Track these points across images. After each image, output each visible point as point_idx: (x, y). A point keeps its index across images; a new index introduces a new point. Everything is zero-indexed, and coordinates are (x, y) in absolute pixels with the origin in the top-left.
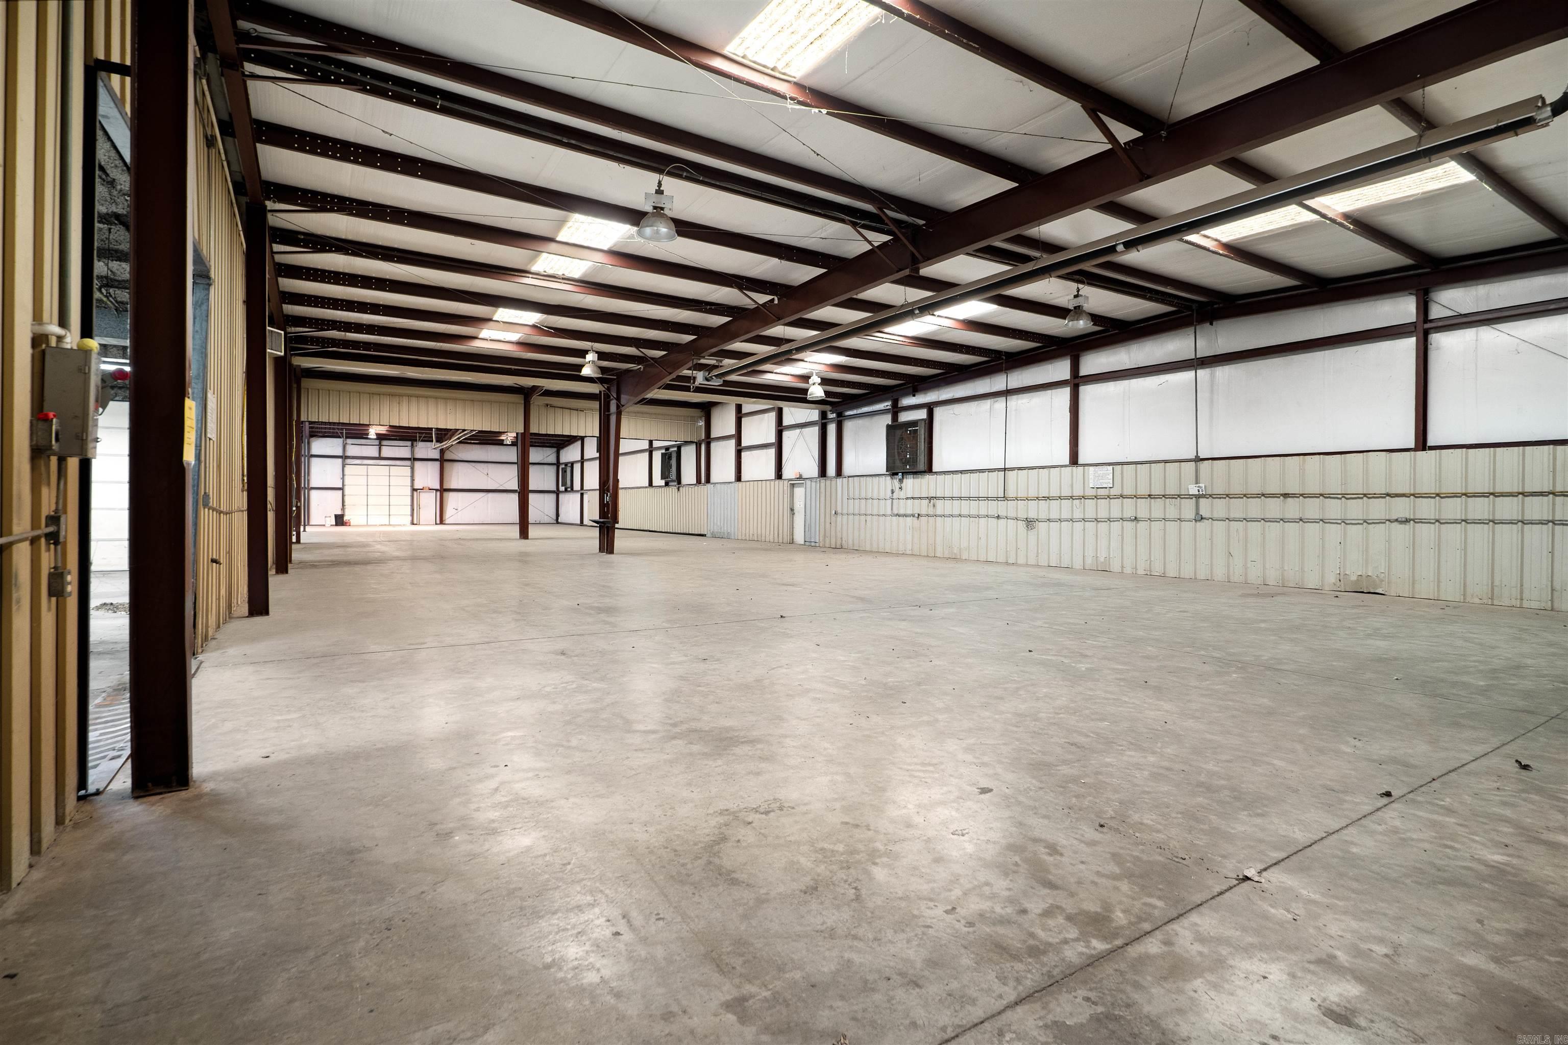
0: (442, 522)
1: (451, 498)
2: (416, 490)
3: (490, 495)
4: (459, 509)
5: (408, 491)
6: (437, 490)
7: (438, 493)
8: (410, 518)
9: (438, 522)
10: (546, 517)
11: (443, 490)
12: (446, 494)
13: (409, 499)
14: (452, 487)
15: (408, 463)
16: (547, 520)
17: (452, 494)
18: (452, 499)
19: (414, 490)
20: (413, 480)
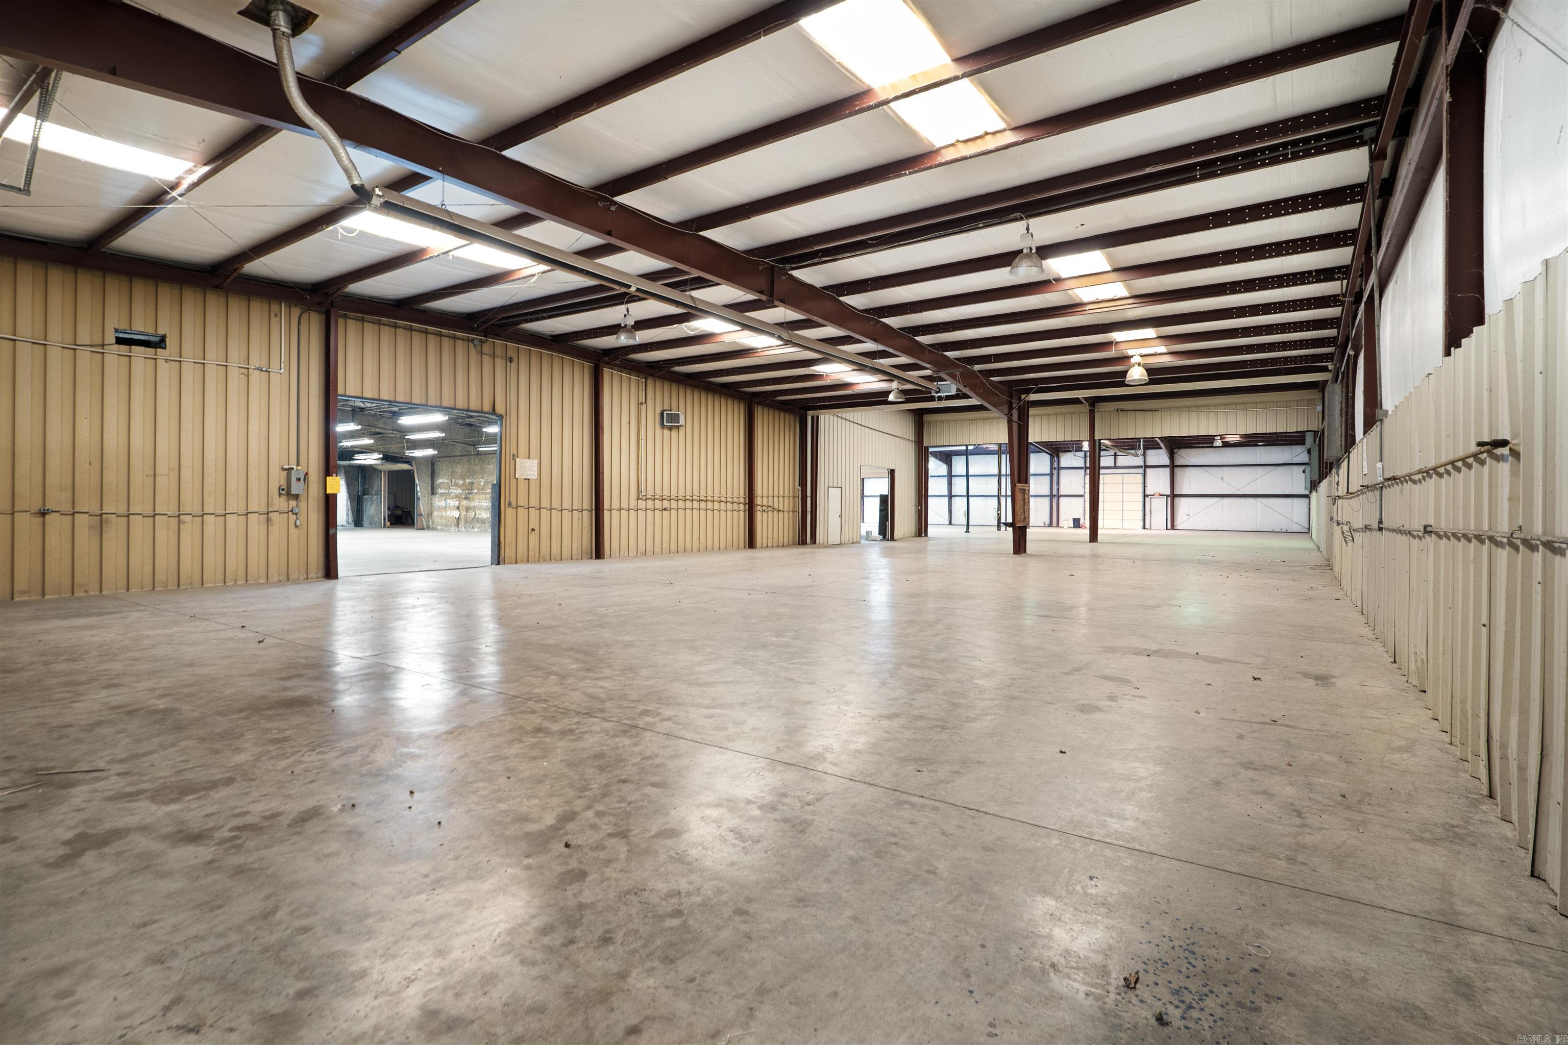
0: (1173, 527)
1: (1182, 503)
2: (1148, 496)
3: (1226, 500)
4: (1191, 516)
5: (1141, 496)
6: (1167, 496)
7: (1169, 499)
8: (1142, 523)
9: (1169, 527)
10: (1295, 525)
11: (1173, 496)
12: (1177, 500)
13: (1141, 504)
14: (1184, 493)
15: (1141, 470)
16: (1296, 528)
17: (1183, 500)
18: (1183, 505)
19: (1145, 496)
20: (1145, 487)
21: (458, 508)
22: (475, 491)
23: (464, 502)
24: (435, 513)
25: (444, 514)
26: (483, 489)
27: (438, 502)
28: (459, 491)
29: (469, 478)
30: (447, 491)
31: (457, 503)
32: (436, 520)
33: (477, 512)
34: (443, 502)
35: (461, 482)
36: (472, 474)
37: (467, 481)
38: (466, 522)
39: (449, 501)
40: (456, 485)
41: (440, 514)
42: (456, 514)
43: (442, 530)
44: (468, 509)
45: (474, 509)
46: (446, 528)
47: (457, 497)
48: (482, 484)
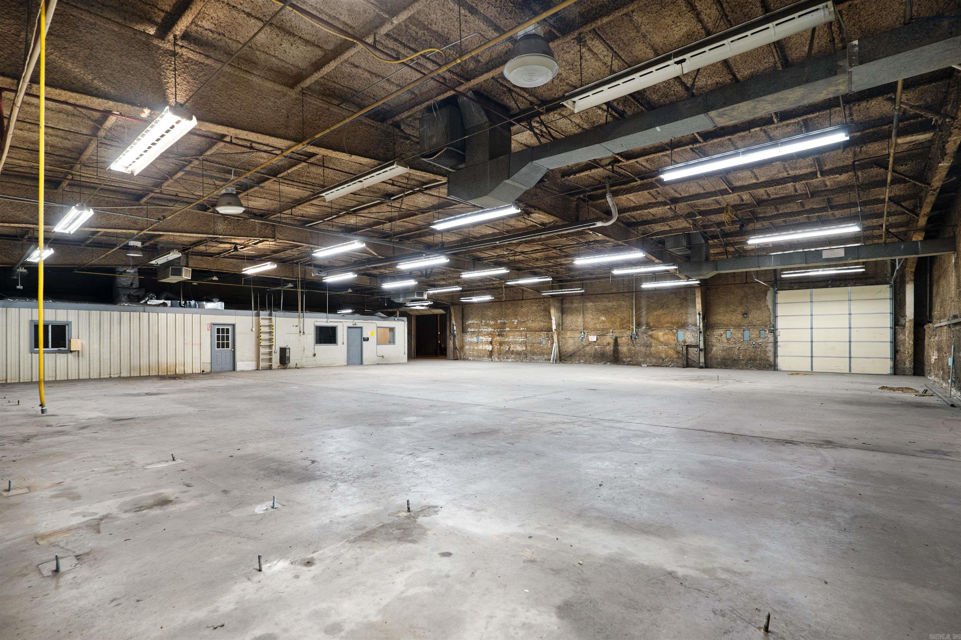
21: (491, 343)
22: (508, 329)
23: (498, 338)
24: (467, 347)
25: (476, 348)
26: (516, 328)
27: (469, 338)
28: (490, 330)
29: (501, 320)
30: (477, 330)
31: (490, 339)
32: (467, 353)
33: (512, 346)
34: (475, 338)
35: (492, 323)
36: (505, 316)
37: (499, 321)
38: (500, 354)
39: (481, 338)
40: (487, 325)
41: (472, 348)
42: (490, 348)
43: (474, 360)
44: (501, 344)
45: (509, 343)
46: (479, 357)
47: (489, 334)
48: (516, 323)
